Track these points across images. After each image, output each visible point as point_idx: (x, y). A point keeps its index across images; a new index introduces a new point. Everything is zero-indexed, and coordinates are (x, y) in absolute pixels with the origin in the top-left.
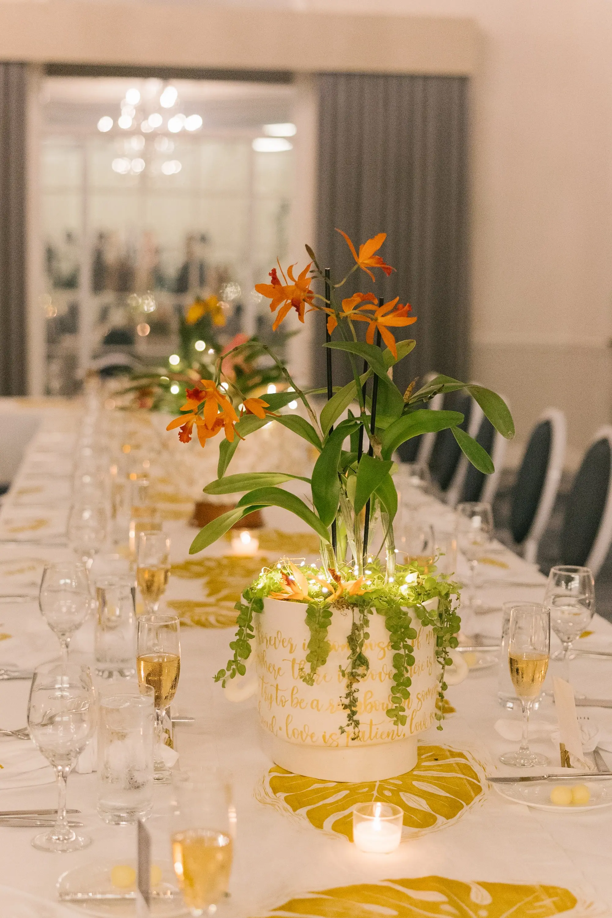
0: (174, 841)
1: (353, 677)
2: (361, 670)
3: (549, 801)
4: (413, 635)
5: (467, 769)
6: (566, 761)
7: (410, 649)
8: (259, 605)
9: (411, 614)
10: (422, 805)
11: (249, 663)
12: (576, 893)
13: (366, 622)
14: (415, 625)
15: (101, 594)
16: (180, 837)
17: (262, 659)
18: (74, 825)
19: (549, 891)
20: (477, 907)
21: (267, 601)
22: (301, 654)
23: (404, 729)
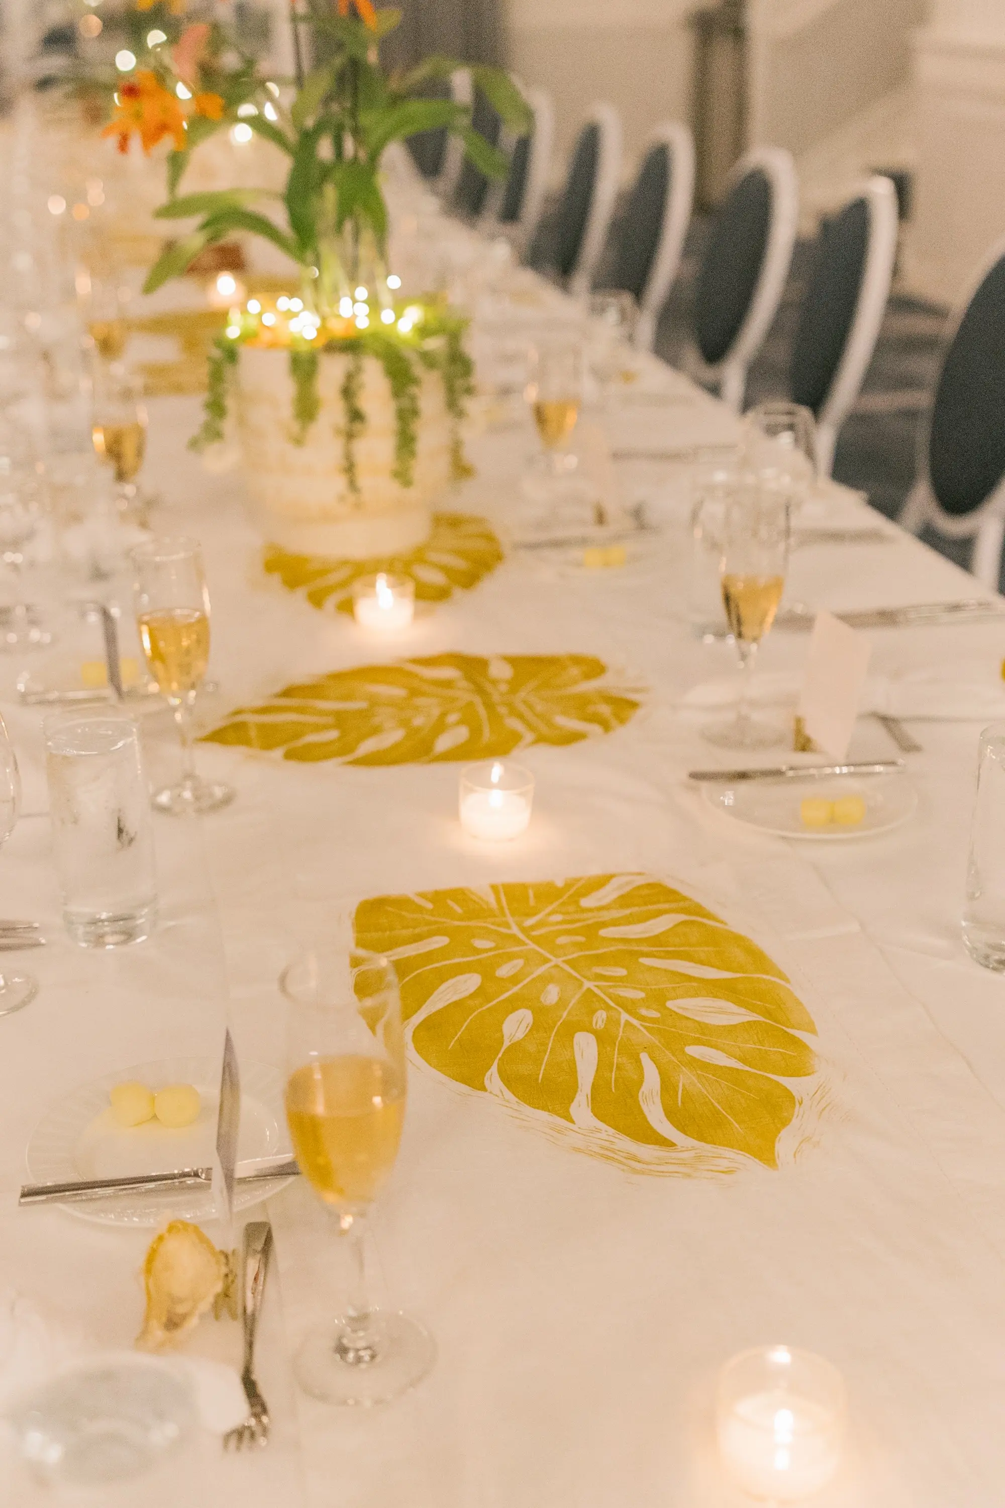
0: (140, 622)
1: (350, 436)
2: (357, 426)
3: (579, 564)
4: (415, 381)
5: (489, 538)
6: (601, 518)
7: (413, 399)
8: (231, 354)
9: (413, 358)
10: (435, 578)
11: (228, 425)
12: (605, 659)
13: (359, 369)
14: (418, 370)
15: (46, 356)
16: (146, 618)
17: (242, 422)
18: (33, 622)
19: (577, 660)
20: (494, 682)
21: (244, 352)
22: (287, 410)
23: (413, 493)
